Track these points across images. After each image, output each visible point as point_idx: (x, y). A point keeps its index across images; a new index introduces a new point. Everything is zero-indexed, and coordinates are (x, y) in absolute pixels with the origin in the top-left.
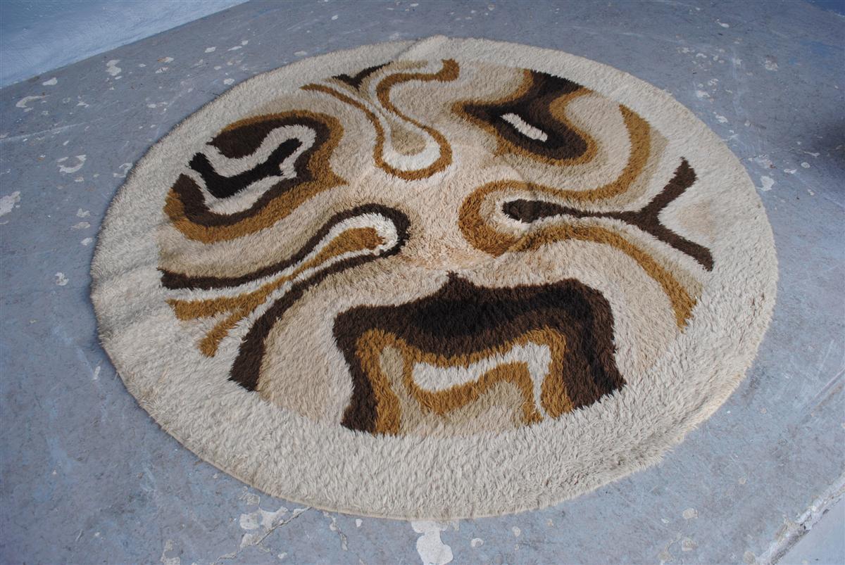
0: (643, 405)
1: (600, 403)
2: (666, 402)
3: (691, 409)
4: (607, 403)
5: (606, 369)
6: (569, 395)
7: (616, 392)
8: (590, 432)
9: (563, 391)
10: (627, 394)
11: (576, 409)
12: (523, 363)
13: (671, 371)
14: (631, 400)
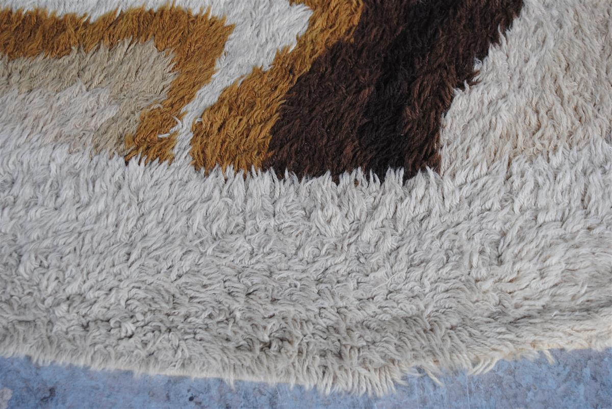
0: (442, 233)
1: (338, 183)
2: (508, 256)
3: (565, 302)
4: (352, 191)
5: (410, 114)
6: (274, 131)
7: (394, 177)
8: (257, 238)
9: (265, 121)
10: (419, 191)
11: (264, 170)
12: (227, 23)
13: (578, 191)
14: (422, 210)
